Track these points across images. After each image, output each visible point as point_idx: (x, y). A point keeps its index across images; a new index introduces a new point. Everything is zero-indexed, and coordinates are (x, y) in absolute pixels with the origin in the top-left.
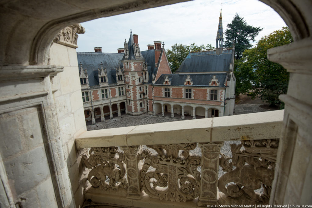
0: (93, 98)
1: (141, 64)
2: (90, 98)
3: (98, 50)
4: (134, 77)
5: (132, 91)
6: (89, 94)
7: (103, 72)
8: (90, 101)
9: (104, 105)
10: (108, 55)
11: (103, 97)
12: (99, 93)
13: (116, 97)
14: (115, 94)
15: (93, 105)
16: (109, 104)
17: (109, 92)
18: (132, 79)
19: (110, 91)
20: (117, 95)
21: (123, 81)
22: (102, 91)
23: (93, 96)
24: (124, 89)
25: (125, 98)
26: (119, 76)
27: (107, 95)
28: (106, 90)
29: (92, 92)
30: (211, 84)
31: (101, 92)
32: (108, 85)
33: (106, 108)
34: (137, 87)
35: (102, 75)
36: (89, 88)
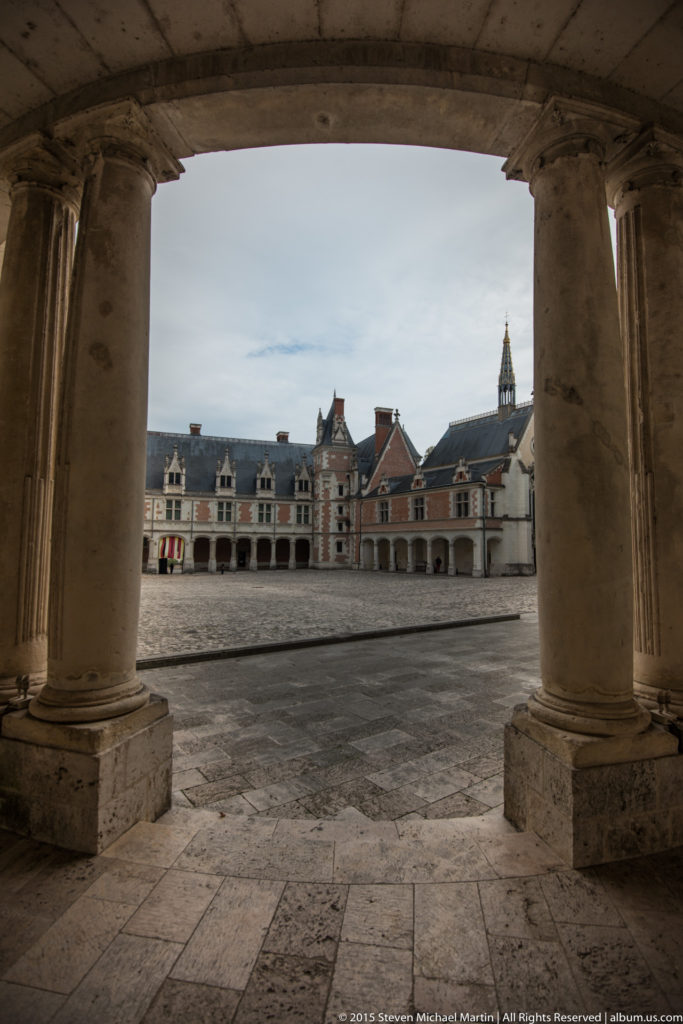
0: (239, 517)
1: (345, 457)
2: (233, 515)
3: (282, 437)
4: (328, 482)
5: (321, 514)
6: (233, 508)
7: (266, 469)
8: (232, 520)
9: (259, 536)
10: (301, 448)
11: (261, 520)
12: (254, 510)
13: (290, 525)
14: (288, 518)
15: (238, 530)
16: (272, 536)
17: (275, 511)
18: (324, 486)
19: (278, 509)
20: (293, 519)
21: (310, 494)
22: (261, 506)
23: (240, 513)
24: (310, 510)
25: (309, 530)
26: (301, 482)
27: (269, 515)
28: (269, 507)
29: (239, 505)
30: (455, 478)
31: (258, 508)
32: (274, 497)
33: (264, 543)
34: (332, 504)
35: (263, 475)
36: (234, 495)
